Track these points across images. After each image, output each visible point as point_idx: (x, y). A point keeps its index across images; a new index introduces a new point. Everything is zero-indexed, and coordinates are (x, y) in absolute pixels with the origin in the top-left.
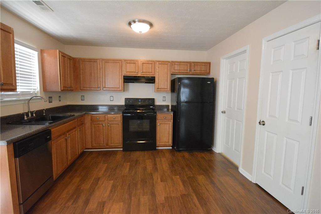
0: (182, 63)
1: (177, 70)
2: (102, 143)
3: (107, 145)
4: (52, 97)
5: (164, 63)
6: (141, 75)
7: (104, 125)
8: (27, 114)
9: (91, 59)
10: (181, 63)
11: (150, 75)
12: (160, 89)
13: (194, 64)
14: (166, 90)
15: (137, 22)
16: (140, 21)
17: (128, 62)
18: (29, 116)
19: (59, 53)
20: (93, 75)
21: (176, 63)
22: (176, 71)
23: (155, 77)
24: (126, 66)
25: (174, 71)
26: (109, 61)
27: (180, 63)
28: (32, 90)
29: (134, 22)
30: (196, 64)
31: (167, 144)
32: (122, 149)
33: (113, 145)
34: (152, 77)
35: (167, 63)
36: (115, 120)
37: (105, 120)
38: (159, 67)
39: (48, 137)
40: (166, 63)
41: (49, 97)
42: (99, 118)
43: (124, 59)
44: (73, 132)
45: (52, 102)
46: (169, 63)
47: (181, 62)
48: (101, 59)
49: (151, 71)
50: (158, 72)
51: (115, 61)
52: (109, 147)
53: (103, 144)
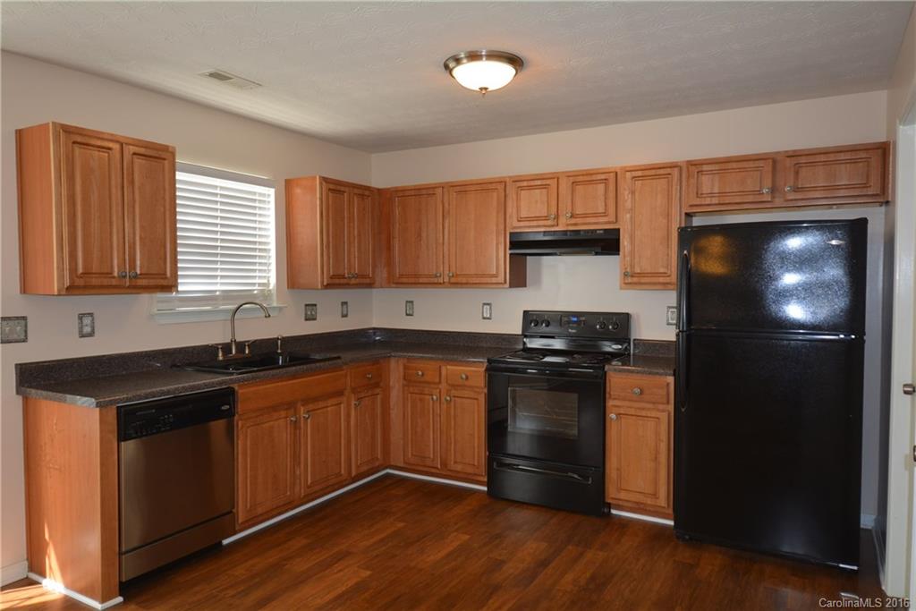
0: (734, 165)
1: (711, 195)
2: (432, 456)
3: (444, 464)
4: (315, 305)
5: (653, 172)
6: (568, 225)
7: (435, 397)
8: (226, 348)
9: (419, 189)
10: (730, 166)
11: (600, 225)
12: (640, 275)
13: (794, 161)
14: (661, 280)
15: (465, 61)
16: (474, 56)
17: (525, 184)
18: (231, 353)
19: (321, 184)
20: (424, 235)
21: (705, 168)
22: (708, 201)
23: (619, 230)
24: (518, 199)
25: (698, 201)
26: (468, 188)
27: (724, 165)
28: (256, 287)
29: (458, 61)
30: (803, 160)
31: (649, 501)
32: (485, 489)
33: (459, 467)
34: (605, 230)
35: (669, 171)
36: (466, 383)
37: (440, 382)
38: (633, 193)
39: (226, 407)
40: (662, 171)
41: (306, 305)
42: (423, 375)
43: (511, 175)
44: (327, 407)
45: (315, 319)
46: (676, 170)
47: (728, 161)
48: (447, 183)
49: (601, 210)
50: (632, 210)
51: (484, 187)
52: (449, 473)
53: (433, 461)
